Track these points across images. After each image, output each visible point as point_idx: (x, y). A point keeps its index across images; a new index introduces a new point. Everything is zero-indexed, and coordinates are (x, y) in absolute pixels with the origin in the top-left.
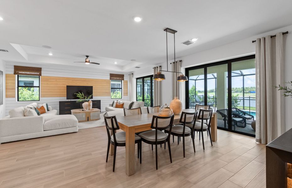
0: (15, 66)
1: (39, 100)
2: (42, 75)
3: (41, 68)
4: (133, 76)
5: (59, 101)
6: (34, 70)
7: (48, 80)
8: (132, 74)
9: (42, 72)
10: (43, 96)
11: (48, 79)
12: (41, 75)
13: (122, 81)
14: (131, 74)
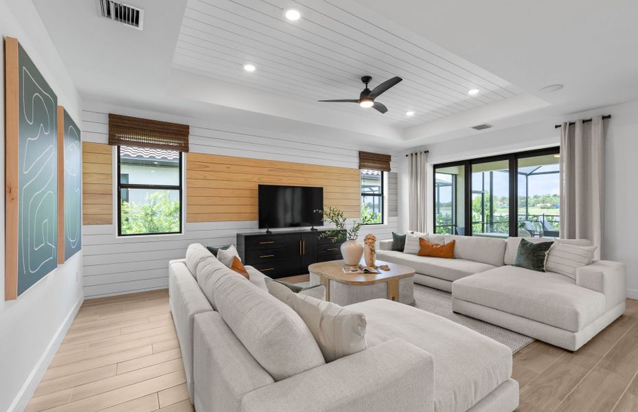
0: (112, 118)
1: (180, 232)
2: (192, 148)
3: (187, 127)
4: (427, 157)
5: (235, 233)
6: (168, 133)
7: (208, 167)
8: (427, 152)
9: (191, 140)
10: (193, 218)
11: (207, 164)
12: (187, 151)
13: (386, 173)
14: (423, 153)
